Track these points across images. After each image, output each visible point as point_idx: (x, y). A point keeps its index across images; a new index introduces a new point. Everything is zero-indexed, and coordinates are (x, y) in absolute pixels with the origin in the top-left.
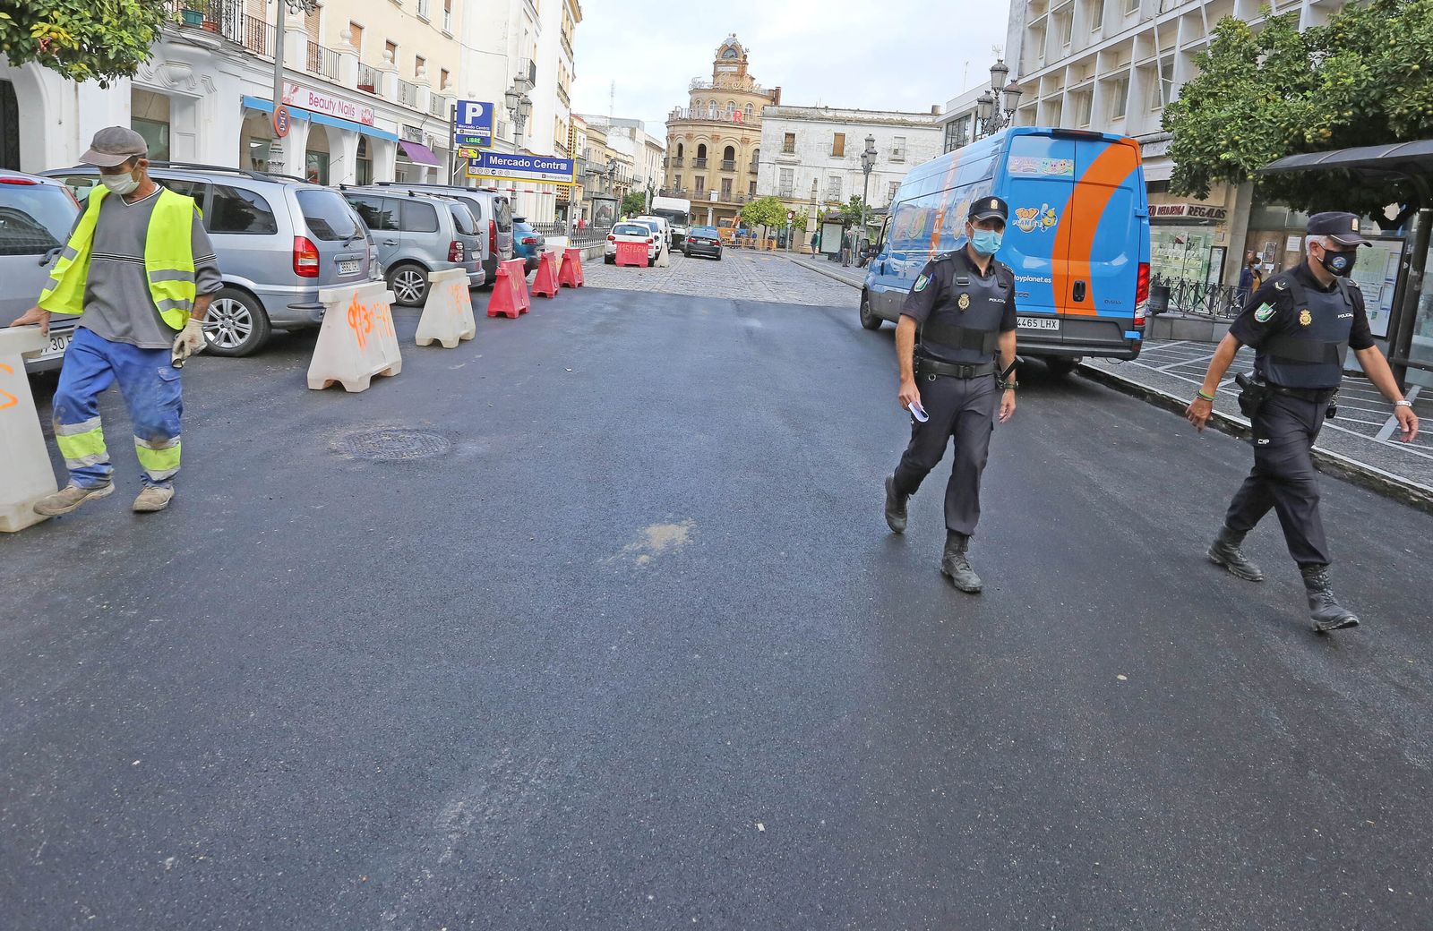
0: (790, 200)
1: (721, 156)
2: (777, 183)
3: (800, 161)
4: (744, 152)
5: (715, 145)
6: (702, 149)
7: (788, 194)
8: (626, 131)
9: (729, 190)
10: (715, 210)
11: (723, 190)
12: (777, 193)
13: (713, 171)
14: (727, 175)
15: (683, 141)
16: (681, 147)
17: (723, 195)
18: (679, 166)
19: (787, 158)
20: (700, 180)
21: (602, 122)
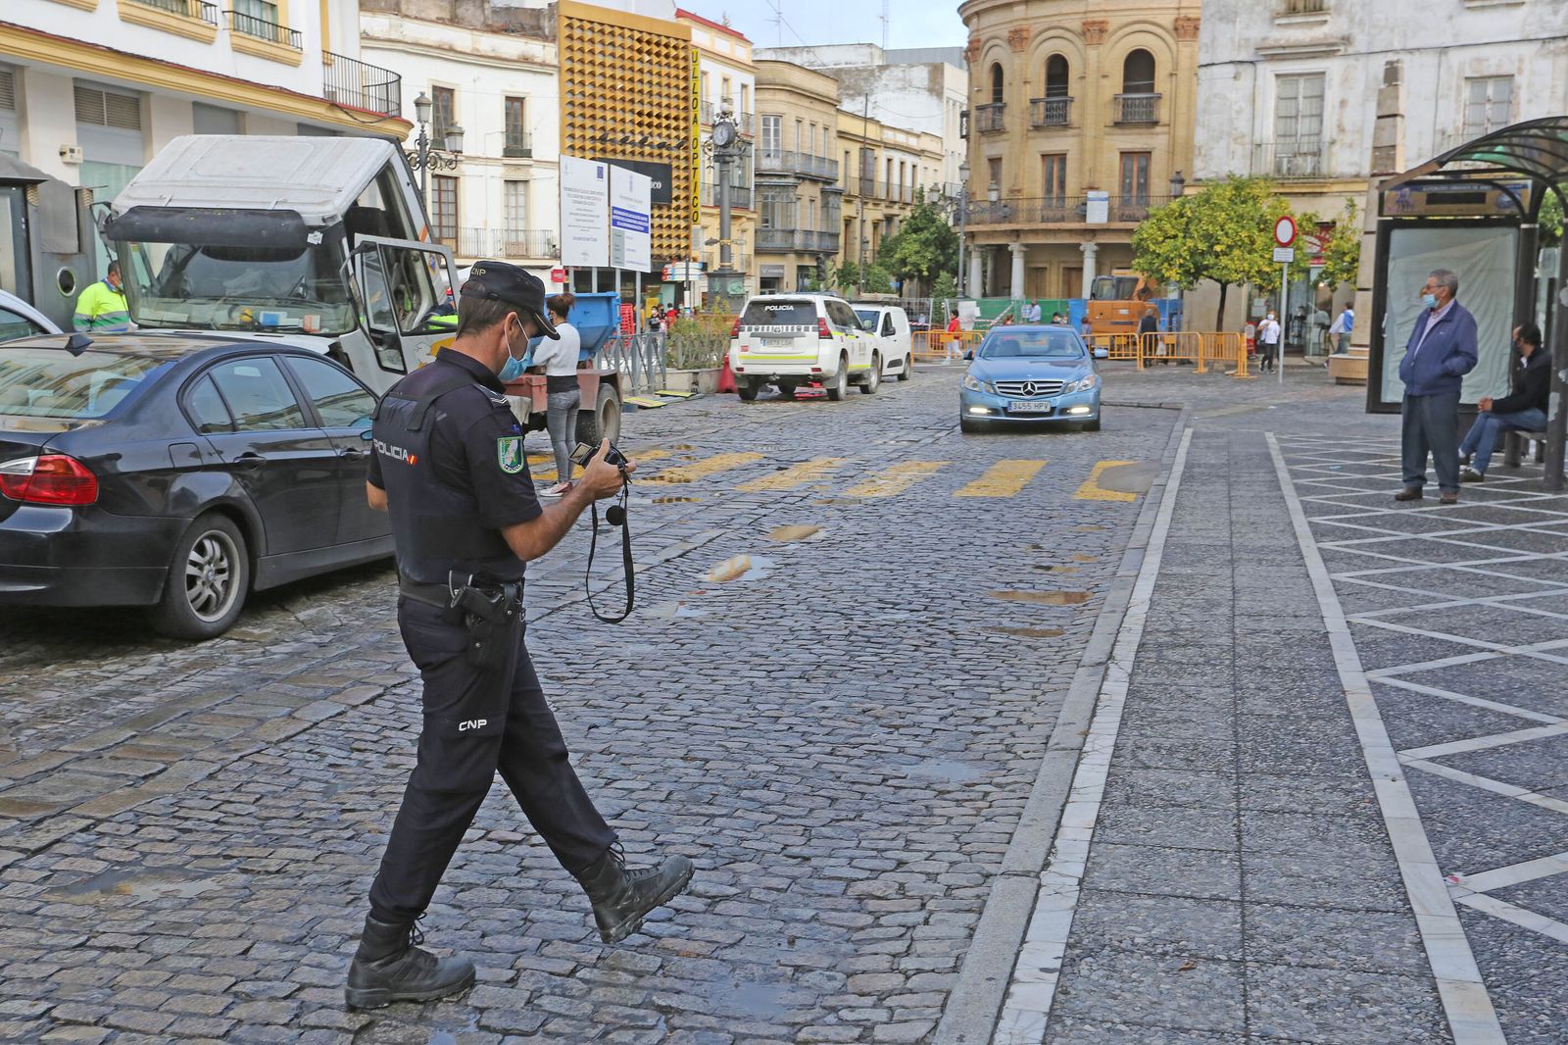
0: (1315, 184)
1: (1115, 83)
2: (1268, 129)
3: (1347, 40)
4: (1184, 63)
5: (1092, 53)
6: (1057, 70)
7: (1306, 165)
8: (921, 75)
9: (1144, 187)
10: (1103, 251)
11: (1125, 187)
12: (1267, 165)
13: (1090, 132)
14: (1134, 141)
15: (1001, 54)
16: (997, 71)
17: (1125, 202)
18: (995, 131)
19: (1300, 33)
20: (1055, 161)
21: (858, 59)
